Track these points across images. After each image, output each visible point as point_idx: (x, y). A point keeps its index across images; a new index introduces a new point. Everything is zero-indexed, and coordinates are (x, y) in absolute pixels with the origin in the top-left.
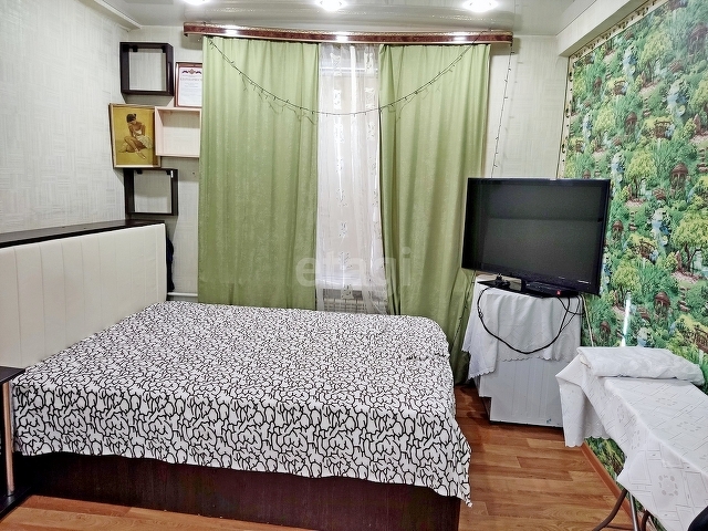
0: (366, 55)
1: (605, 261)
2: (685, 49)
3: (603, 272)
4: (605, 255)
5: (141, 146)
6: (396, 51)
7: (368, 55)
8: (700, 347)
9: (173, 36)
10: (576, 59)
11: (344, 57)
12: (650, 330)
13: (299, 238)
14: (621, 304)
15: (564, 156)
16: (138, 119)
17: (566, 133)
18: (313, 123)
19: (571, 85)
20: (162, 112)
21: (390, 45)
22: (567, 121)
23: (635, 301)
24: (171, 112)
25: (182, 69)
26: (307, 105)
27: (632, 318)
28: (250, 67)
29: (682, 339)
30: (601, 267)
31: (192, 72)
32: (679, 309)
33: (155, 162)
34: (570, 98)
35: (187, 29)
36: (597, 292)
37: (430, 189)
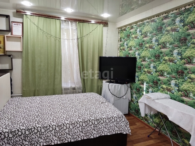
0: (73, 24)
1: (136, 75)
2: (156, 31)
3: (136, 77)
4: (136, 74)
6: (81, 24)
7: (74, 24)
8: (168, 91)
9: (10, 13)
10: (120, 29)
11: (67, 24)
12: (153, 89)
13: (57, 74)
14: (143, 84)
15: (119, 51)
17: (119, 46)
18: (60, 42)
19: (119, 35)
20: (7, 37)
21: (80, 22)
22: (119, 43)
23: (147, 83)
24: (10, 37)
25: (14, 24)
26: (58, 37)
27: (147, 87)
28: (39, 25)
29: (163, 90)
30: (135, 76)
31: (17, 25)
32: (161, 84)
33: (4, 53)
34: (119, 38)
35: (17, 12)
36: (134, 82)
37: (91, 60)
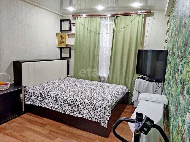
5: (63, 42)
7: (113, 19)
10: (170, 17)
11: (107, 20)
13: (95, 64)
15: (166, 44)
16: (63, 36)
17: (167, 37)
18: (99, 36)
19: (169, 24)
20: (68, 35)
21: (118, 16)
22: (168, 34)
24: (70, 35)
25: (73, 25)
26: (98, 32)
28: (85, 24)
33: (66, 46)
34: (168, 27)
35: (73, 16)
37: (127, 52)
